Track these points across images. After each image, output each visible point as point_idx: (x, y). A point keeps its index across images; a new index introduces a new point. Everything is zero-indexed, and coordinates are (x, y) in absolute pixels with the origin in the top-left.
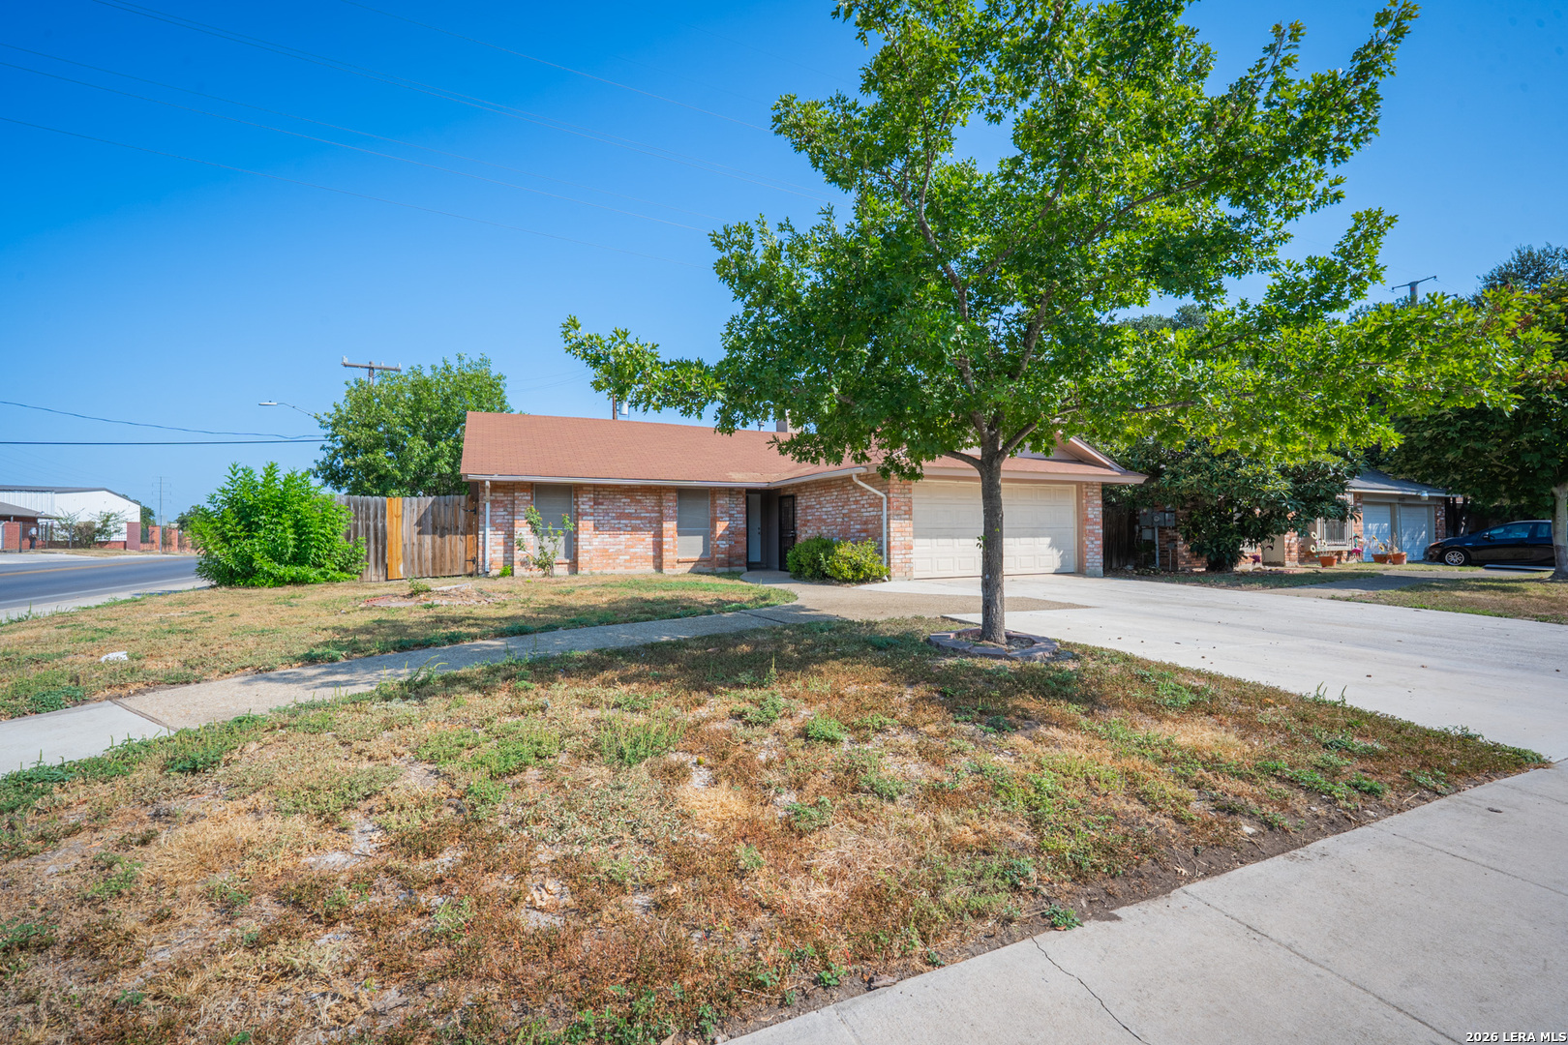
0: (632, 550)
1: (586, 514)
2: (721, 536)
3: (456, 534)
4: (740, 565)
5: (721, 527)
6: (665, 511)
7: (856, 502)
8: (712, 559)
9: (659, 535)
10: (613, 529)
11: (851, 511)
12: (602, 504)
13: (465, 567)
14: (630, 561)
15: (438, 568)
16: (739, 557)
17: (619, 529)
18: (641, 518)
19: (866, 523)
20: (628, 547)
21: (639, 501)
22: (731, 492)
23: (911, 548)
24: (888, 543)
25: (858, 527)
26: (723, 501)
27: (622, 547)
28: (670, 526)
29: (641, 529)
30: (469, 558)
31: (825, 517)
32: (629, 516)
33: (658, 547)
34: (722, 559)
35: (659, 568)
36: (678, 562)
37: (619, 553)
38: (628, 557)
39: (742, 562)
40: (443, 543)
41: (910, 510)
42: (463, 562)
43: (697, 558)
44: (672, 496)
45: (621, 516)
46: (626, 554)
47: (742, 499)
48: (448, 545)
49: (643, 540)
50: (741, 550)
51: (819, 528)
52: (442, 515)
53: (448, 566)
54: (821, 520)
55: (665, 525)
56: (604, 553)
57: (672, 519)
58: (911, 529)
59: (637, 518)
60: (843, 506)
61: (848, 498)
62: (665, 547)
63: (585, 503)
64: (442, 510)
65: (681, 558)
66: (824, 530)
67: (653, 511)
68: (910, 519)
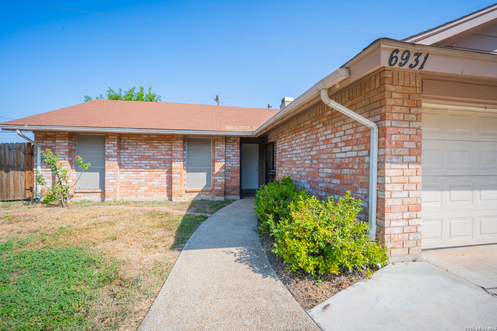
0: (150, 183)
1: (111, 156)
2: (218, 173)
3: (18, 170)
4: (235, 195)
5: (218, 166)
6: (174, 154)
7: (327, 141)
8: (213, 189)
9: (170, 172)
10: (136, 167)
11: (320, 152)
12: (127, 149)
13: (25, 194)
14: (149, 191)
15: (5, 194)
16: (234, 189)
17: (140, 167)
18: (158, 160)
19: (339, 167)
20: (146, 180)
21: (156, 147)
22: (227, 139)
23: (418, 208)
24: (381, 202)
25: (329, 171)
26: (221, 147)
27: (142, 181)
28: (178, 165)
29: (157, 168)
30: (28, 187)
31: (295, 159)
32: (148, 158)
33: (170, 180)
34: (220, 191)
35: (170, 196)
36: (186, 192)
37: (140, 184)
38: (147, 188)
39: (236, 192)
40: (8, 177)
41: (418, 147)
42: (23, 190)
43: (200, 189)
44: (180, 143)
45: (141, 158)
46: (146, 185)
47: (237, 146)
48: (12, 178)
49: (159, 176)
50: (236, 183)
51: (290, 169)
52: (7, 156)
53: (12, 193)
54: (292, 162)
55: (174, 165)
56: (129, 185)
57: (179, 160)
58: (419, 179)
59: (154, 160)
60: (311, 148)
61: (317, 138)
62: (174, 181)
63: (111, 148)
64: (7, 153)
65: (188, 189)
66: (294, 171)
67: (167, 154)
68: (417, 162)
